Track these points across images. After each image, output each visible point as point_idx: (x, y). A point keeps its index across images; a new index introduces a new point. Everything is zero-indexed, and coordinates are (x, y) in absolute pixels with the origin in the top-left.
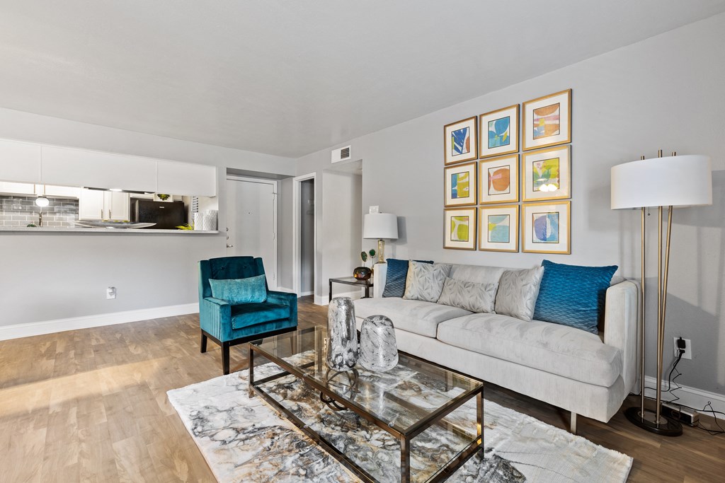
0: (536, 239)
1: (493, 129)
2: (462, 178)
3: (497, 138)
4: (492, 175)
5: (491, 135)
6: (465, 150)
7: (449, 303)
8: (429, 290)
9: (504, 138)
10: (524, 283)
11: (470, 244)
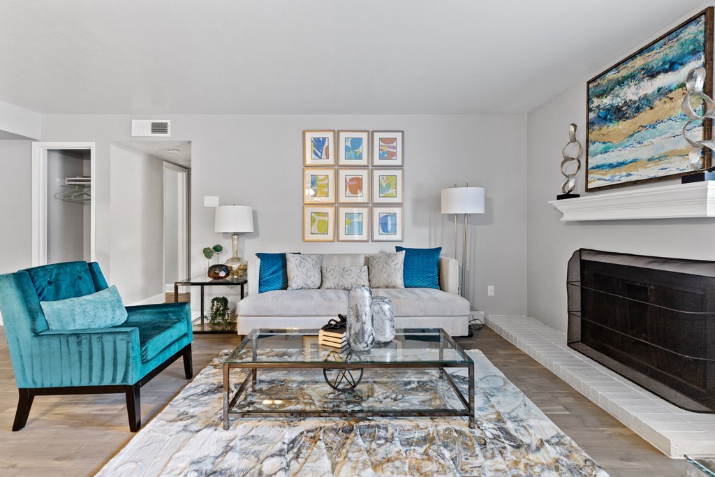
0: (381, 232)
1: (349, 144)
2: (322, 180)
3: (352, 153)
4: (348, 181)
5: (347, 149)
6: (324, 156)
7: (333, 287)
8: (312, 278)
9: (358, 154)
10: (395, 262)
11: (330, 236)
